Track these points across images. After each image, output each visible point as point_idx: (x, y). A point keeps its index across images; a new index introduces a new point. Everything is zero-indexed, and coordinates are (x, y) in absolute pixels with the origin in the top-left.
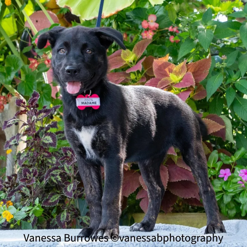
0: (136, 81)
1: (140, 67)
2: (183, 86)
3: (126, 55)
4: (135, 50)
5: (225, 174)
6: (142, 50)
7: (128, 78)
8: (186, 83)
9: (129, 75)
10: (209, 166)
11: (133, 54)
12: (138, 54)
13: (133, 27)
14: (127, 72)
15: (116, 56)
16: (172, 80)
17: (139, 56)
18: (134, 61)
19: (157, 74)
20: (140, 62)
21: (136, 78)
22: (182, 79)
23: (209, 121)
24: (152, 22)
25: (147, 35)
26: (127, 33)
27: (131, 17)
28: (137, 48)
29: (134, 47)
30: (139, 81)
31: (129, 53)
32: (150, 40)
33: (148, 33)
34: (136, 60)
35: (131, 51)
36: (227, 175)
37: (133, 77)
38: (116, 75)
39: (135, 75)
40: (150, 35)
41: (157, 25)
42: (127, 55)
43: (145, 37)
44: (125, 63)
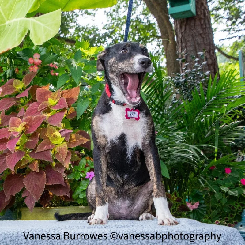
0: (24, 104)
1: (27, 94)
2: (58, 108)
3: (16, 84)
4: (24, 81)
5: (90, 176)
6: (30, 80)
7: (18, 102)
8: (61, 106)
9: (19, 99)
10: (79, 170)
11: (22, 83)
12: (26, 83)
13: (23, 64)
14: (17, 97)
15: (9, 85)
16: (50, 103)
17: (27, 85)
18: (23, 89)
19: (39, 99)
20: (27, 90)
21: (24, 102)
22: (57, 103)
23: (78, 135)
24: (36, 59)
25: (33, 69)
26: (19, 67)
27: (20, 55)
28: (26, 79)
29: (23, 78)
30: (26, 104)
31: (19, 83)
32: (36, 73)
33: (33, 67)
34: (25, 88)
35: (21, 81)
36: (92, 176)
37: (22, 101)
38: (8, 100)
39: (24, 99)
40: (36, 69)
41: (40, 61)
42: (18, 84)
43: (32, 71)
44: (15, 90)
